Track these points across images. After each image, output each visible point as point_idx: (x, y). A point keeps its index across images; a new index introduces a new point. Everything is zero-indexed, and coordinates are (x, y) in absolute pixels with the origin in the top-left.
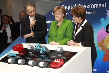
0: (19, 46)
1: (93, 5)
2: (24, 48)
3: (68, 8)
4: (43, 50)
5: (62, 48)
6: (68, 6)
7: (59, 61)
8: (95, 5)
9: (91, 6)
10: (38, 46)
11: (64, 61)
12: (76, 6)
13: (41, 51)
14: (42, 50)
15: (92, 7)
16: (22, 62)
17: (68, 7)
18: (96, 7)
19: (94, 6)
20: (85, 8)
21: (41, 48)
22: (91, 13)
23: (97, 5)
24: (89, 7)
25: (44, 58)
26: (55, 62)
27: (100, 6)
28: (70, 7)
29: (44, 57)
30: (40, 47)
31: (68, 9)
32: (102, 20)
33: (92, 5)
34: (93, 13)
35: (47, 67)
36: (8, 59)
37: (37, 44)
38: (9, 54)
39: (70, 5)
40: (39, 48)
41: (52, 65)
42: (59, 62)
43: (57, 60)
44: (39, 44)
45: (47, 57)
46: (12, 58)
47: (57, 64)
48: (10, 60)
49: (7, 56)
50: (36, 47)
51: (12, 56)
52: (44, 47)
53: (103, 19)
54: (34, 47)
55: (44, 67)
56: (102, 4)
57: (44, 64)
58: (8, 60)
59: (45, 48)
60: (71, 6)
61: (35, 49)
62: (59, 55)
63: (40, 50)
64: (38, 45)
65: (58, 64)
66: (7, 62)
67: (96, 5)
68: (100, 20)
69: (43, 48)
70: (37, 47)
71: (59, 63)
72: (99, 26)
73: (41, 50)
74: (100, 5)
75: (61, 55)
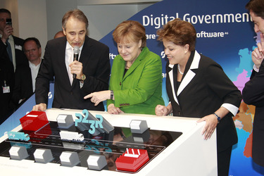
0: (36, 116)
1: (221, 16)
2: (48, 122)
3: (157, 23)
4: (97, 127)
5: (144, 123)
6: (159, 18)
7: (136, 153)
8: (227, 16)
9: (215, 17)
10: (83, 117)
11: (149, 155)
12: (177, 17)
13: (92, 129)
14: (94, 126)
15: (218, 22)
16: (43, 155)
17: (157, 20)
18: (229, 21)
19: (223, 18)
20: (201, 22)
21: (90, 122)
22: (216, 35)
23: (231, 16)
24: (211, 20)
25: (100, 145)
26: (126, 155)
27: (238, 19)
28: (164, 19)
29: (98, 143)
30: (90, 118)
31: (159, 24)
32: (243, 52)
33: (219, 17)
34: (222, 34)
35: (106, 168)
36: (10, 147)
37: (81, 112)
38: (11, 135)
39: (164, 16)
40: (87, 122)
41: (118, 164)
42: (137, 156)
43: (131, 152)
44: (85, 111)
45: (107, 144)
46: (19, 146)
47: (131, 160)
48: (14, 151)
49: (8, 140)
50: (79, 118)
51: (20, 141)
52: (99, 119)
53: (247, 50)
54: (75, 119)
55: (99, 169)
56: (244, 14)
57: (99, 162)
58: (10, 151)
59: (102, 120)
60: (166, 17)
61: (76, 125)
62: (136, 139)
63: (89, 125)
64: (85, 114)
65: (135, 162)
66: (7, 155)
67: (229, 16)
68: (239, 54)
69: (98, 122)
70: (81, 118)
71: (136, 158)
72: (237, 69)
73: (92, 126)
74: (238, 16)
75: (141, 140)
